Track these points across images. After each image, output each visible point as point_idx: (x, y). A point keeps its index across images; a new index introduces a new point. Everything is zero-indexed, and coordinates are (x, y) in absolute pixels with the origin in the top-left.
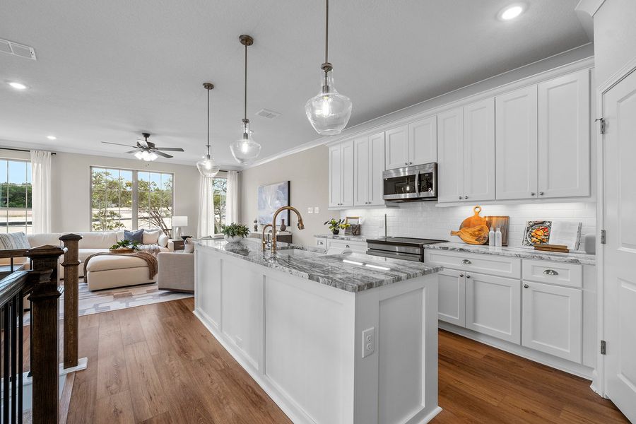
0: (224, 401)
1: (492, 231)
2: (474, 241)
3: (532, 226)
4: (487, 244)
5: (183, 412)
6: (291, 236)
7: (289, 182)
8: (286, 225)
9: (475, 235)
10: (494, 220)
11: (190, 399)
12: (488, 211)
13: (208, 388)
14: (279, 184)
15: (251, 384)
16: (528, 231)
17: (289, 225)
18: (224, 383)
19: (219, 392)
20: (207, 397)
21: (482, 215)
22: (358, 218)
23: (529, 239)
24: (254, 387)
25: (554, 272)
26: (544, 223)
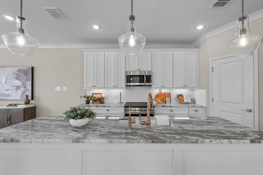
1: (167, 98)
2: (162, 102)
3: (178, 96)
4: (166, 103)
6: (35, 107)
7: (33, 68)
8: (30, 99)
9: (162, 100)
10: (166, 94)
12: (164, 91)
14: (19, 68)
16: (177, 98)
17: (32, 99)
21: (162, 92)
22: (101, 94)
23: (179, 100)
25: (197, 111)
26: (181, 95)
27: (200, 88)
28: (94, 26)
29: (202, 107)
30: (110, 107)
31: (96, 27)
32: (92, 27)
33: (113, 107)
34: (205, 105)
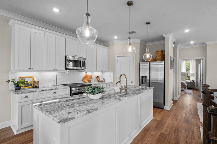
0: (153, 135)
5: (164, 141)
11: (159, 142)
13: (152, 141)
15: (142, 133)
16: (97, 78)
18: (147, 138)
19: (151, 138)
20: (155, 139)
22: (32, 77)
23: (97, 80)
24: (143, 132)
25: (110, 85)
26: (99, 76)
27: (108, 72)
28: (53, 8)
29: (112, 83)
30: (57, 89)
31: (56, 10)
32: (52, 10)
33: (61, 89)
34: (113, 82)
